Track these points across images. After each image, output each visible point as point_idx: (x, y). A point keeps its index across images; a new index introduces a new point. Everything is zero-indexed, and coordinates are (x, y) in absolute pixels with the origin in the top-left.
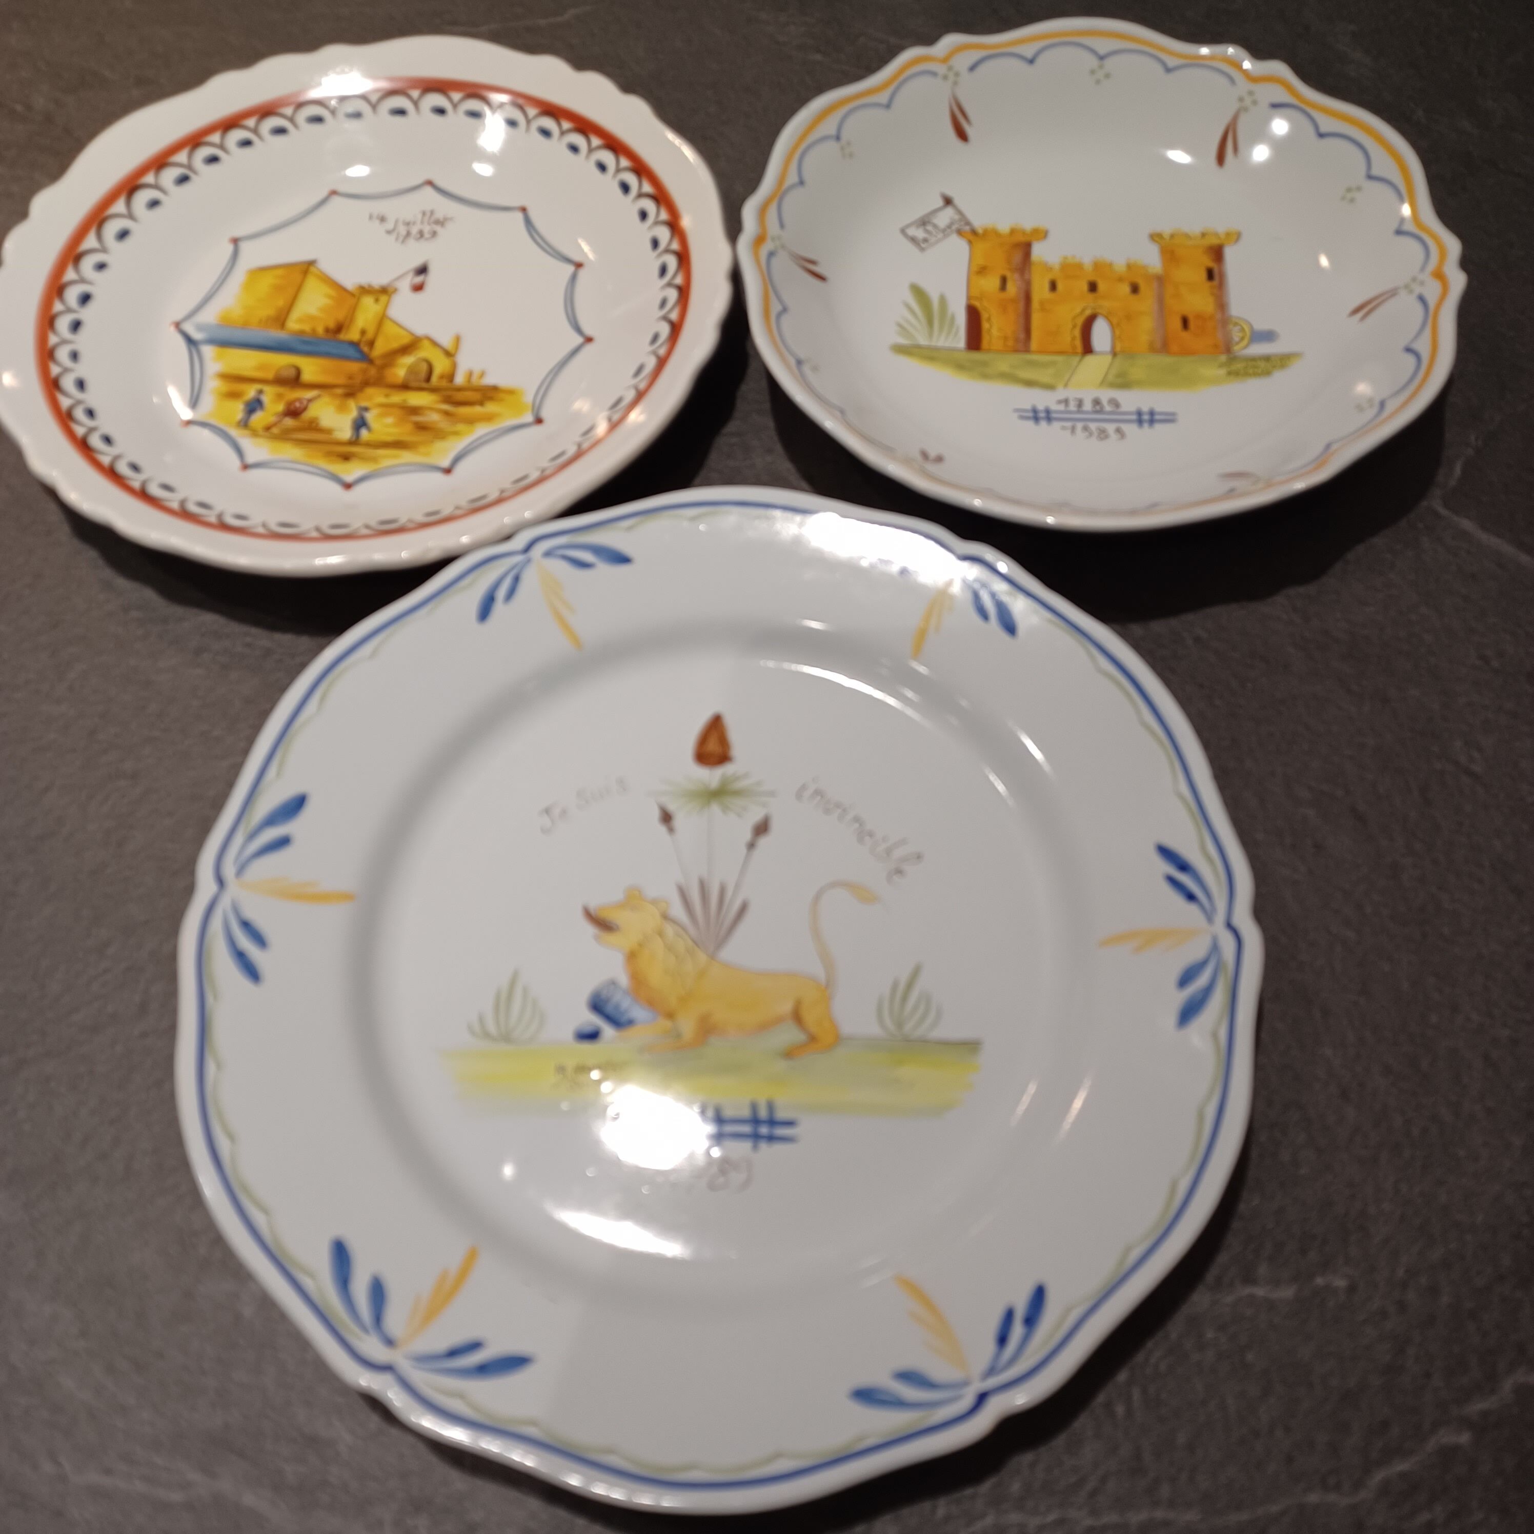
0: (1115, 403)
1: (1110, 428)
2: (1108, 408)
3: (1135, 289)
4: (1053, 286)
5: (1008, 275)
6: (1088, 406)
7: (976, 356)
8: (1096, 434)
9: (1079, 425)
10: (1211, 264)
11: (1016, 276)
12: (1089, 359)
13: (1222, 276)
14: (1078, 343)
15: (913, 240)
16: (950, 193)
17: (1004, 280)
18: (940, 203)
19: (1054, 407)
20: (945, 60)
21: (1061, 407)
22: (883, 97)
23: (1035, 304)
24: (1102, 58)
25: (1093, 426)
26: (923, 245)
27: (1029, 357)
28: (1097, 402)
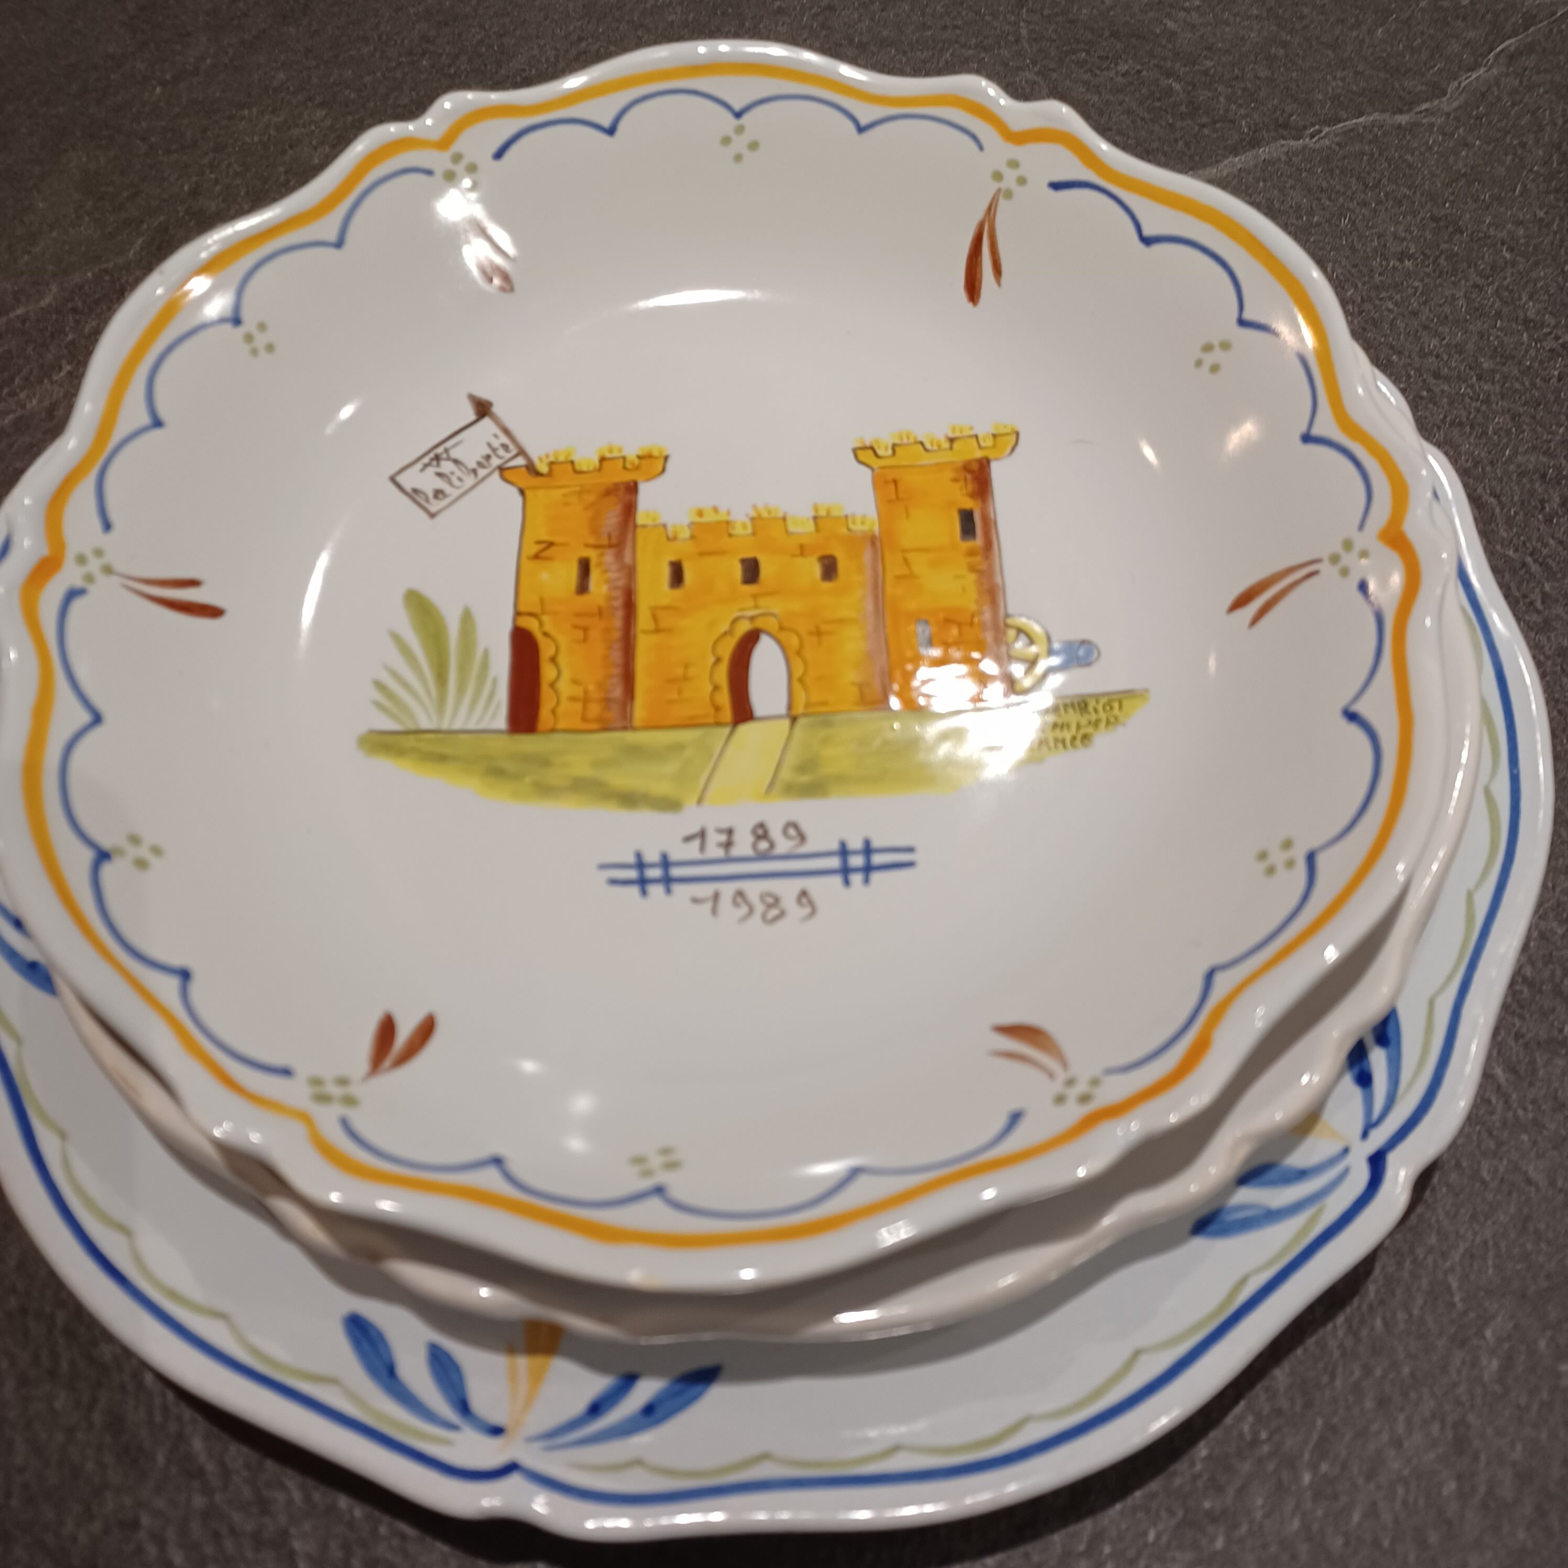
0: (794, 829)
1: (787, 890)
2: (783, 845)
3: (829, 569)
4: (677, 575)
5: (592, 554)
6: (743, 845)
7: (526, 743)
8: (760, 908)
9: (728, 890)
10: (968, 504)
11: (609, 557)
12: (745, 729)
13: (989, 524)
14: (724, 698)
15: (414, 495)
16: (484, 394)
17: (585, 567)
18: (470, 414)
19: (680, 852)
20: (444, 143)
21: (692, 851)
22: (327, 228)
23: (643, 620)
24: (738, 115)
25: (753, 889)
26: (434, 506)
27: (629, 737)
28: (761, 832)
